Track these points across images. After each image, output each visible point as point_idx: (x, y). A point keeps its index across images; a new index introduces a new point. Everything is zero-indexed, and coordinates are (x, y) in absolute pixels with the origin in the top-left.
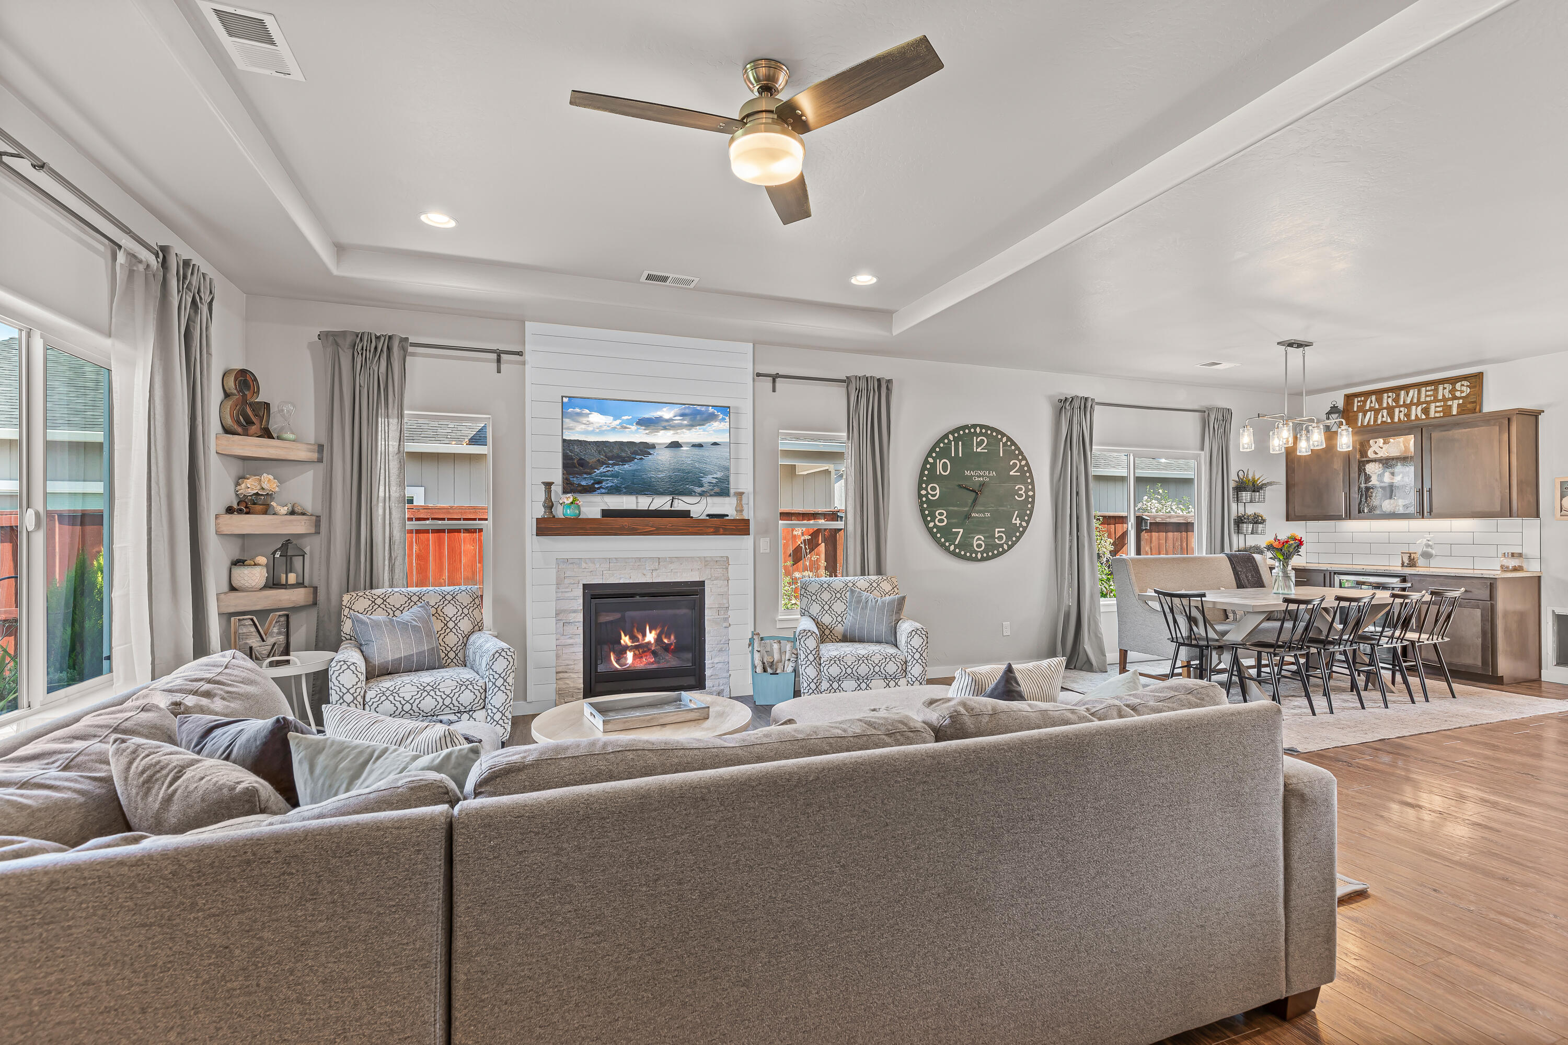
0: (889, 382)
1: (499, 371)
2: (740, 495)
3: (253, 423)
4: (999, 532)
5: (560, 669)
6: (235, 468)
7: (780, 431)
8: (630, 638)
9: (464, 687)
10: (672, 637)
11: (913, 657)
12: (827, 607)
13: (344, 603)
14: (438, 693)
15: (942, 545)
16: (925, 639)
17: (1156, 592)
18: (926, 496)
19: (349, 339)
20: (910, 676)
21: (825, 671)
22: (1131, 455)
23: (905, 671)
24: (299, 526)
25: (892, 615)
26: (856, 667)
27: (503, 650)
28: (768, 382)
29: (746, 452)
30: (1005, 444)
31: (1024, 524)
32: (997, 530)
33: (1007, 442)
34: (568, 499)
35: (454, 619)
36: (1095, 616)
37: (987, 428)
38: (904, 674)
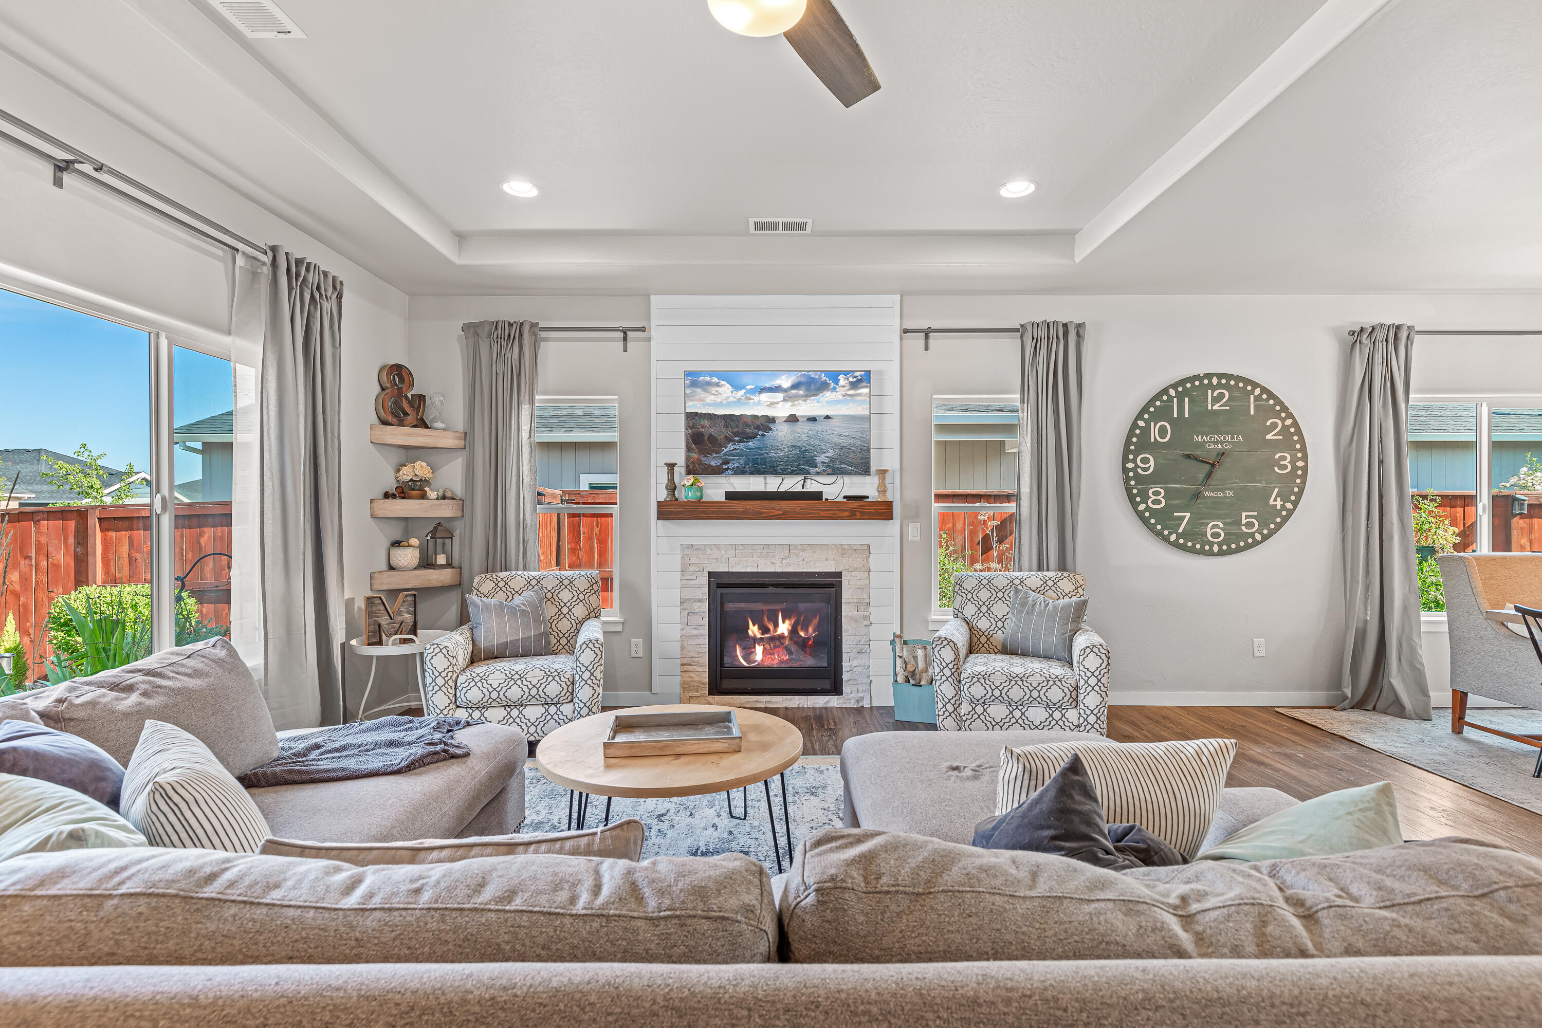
0: (1080, 326)
1: (625, 350)
2: (883, 473)
3: (408, 414)
4: (1247, 517)
5: (685, 661)
6: (396, 457)
7: (934, 396)
8: (759, 628)
9: (550, 678)
10: (810, 630)
11: (1086, 682)
12: (985, 609)
13: (474, 585)
14: (525, 682)
15: (1159, 534)
16: (1105, 659)
17: (1517, 609)
18: (1134, 470)
19: (487, 329)
20: (1082, 705)
21: (965, 690)
22: (1484, 405)
23: (1076, 700)
24: (446, 510)
25: (1067, 624)
26: (1006, 689)
27: (591, 641)
28: (919, 339)
29: (892, 422)
30: (1257, 399)
31: (1289, 506)
32: (1244, 514)
33: (1261, 394)
34: (690, 479)
35: (568, 604)
36: (1410, 639)
37: (1229, 377)
38: (1074, 704)
